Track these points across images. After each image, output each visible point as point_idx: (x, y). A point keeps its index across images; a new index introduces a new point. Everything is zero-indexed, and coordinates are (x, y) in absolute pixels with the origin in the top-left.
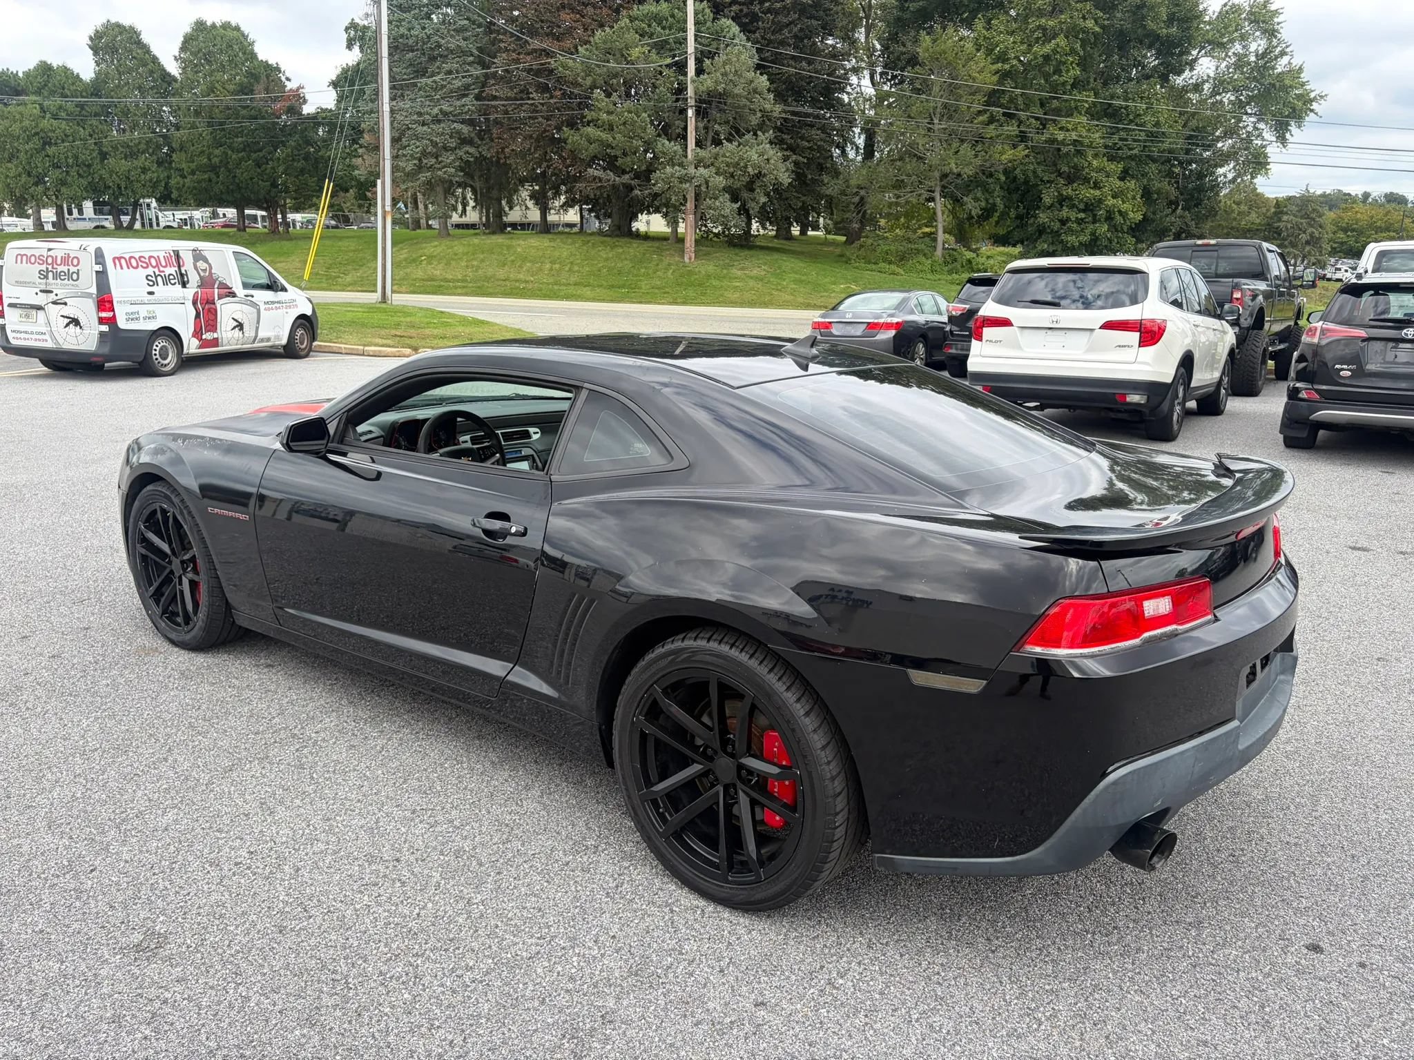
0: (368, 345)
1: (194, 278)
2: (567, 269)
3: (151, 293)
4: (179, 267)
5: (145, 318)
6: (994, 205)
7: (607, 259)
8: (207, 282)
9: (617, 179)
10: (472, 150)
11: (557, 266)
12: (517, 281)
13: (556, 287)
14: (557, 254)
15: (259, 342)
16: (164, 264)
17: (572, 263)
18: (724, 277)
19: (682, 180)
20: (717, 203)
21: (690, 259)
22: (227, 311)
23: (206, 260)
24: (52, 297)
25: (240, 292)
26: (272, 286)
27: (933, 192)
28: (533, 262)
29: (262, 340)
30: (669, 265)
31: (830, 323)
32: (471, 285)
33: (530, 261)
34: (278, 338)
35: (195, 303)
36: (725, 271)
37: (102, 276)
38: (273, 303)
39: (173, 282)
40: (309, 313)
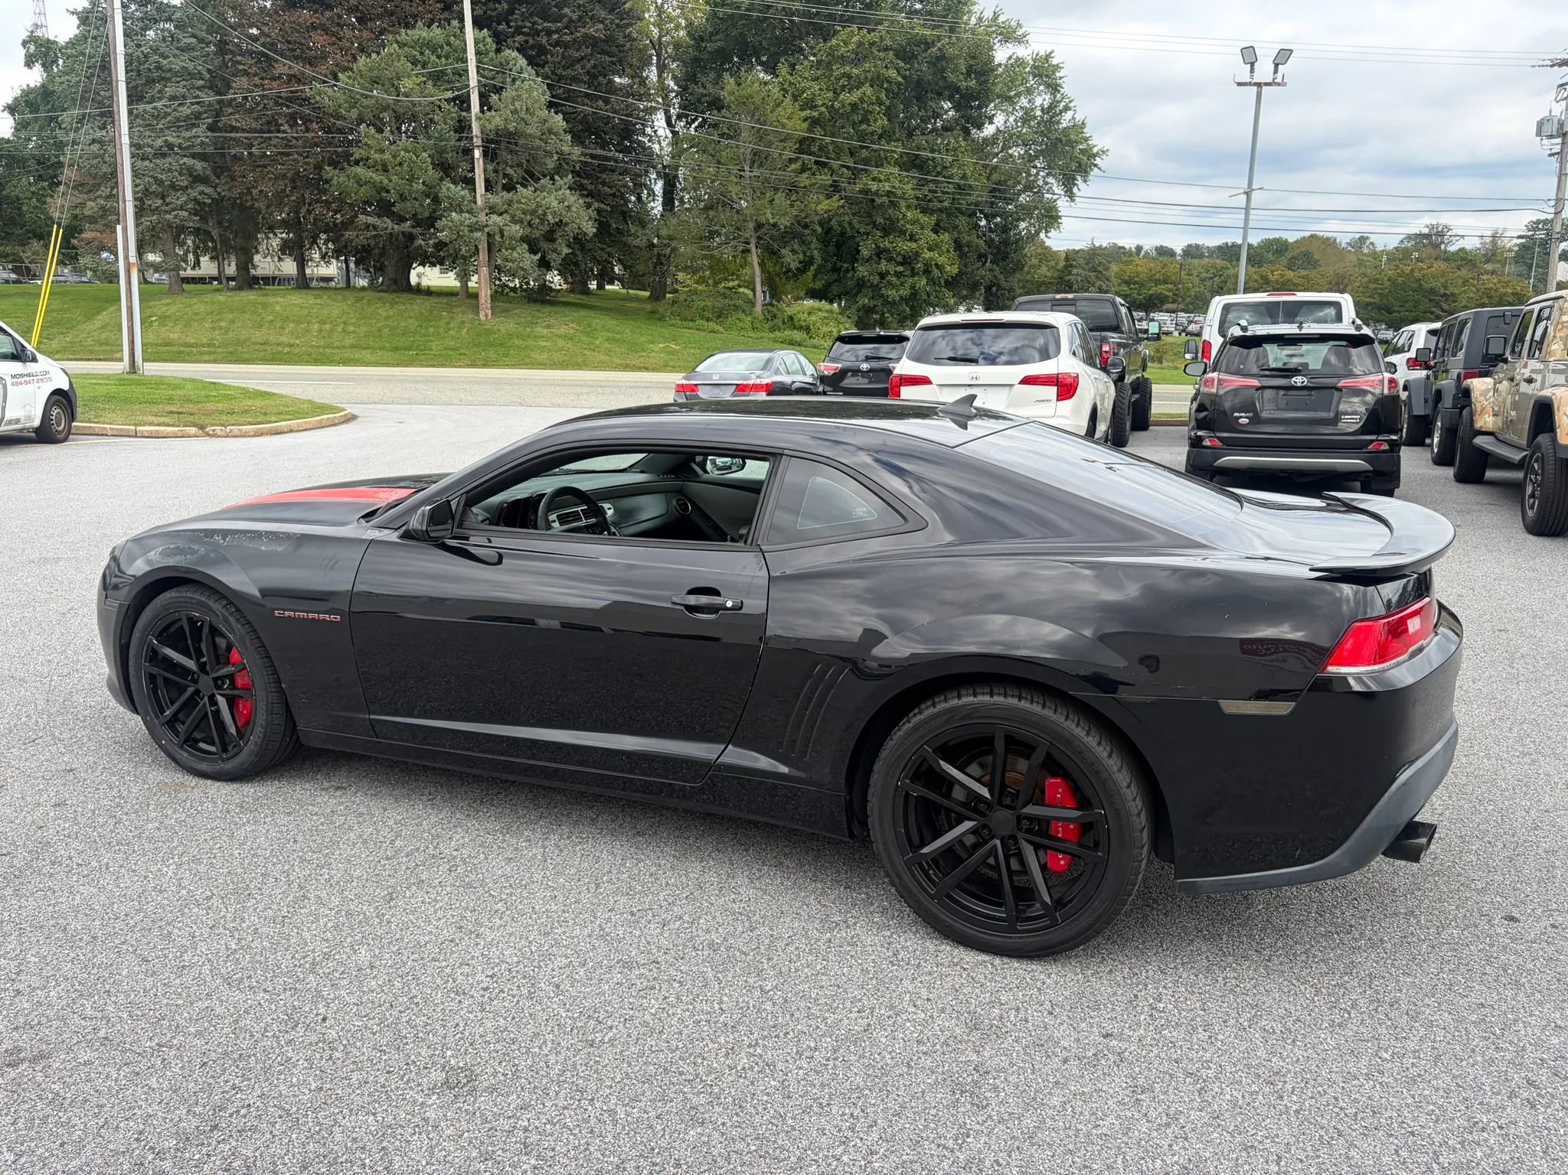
2: (340, 329)
6: (812, 258)
7: (387, 318)
9: (396, 226)
10: (208, 190)
11: (328, 326)
12: (278, 345)
13: (328, 351)
14: (325, 312)
15: (6, 424)
17: (345, 323)
18: (529, 336)
19: (473, 228)
20: (515, 254)
21: (486, 316)
26: (19, 355)
27: (748, 243)
28: (298, 322)
29: (10, 422)
30: (463, 323)
31: (696, 385)
32: (220, 350)
33: (294, 321)
34: (29, 418)
36: (528, 330)
38: (22, 376)
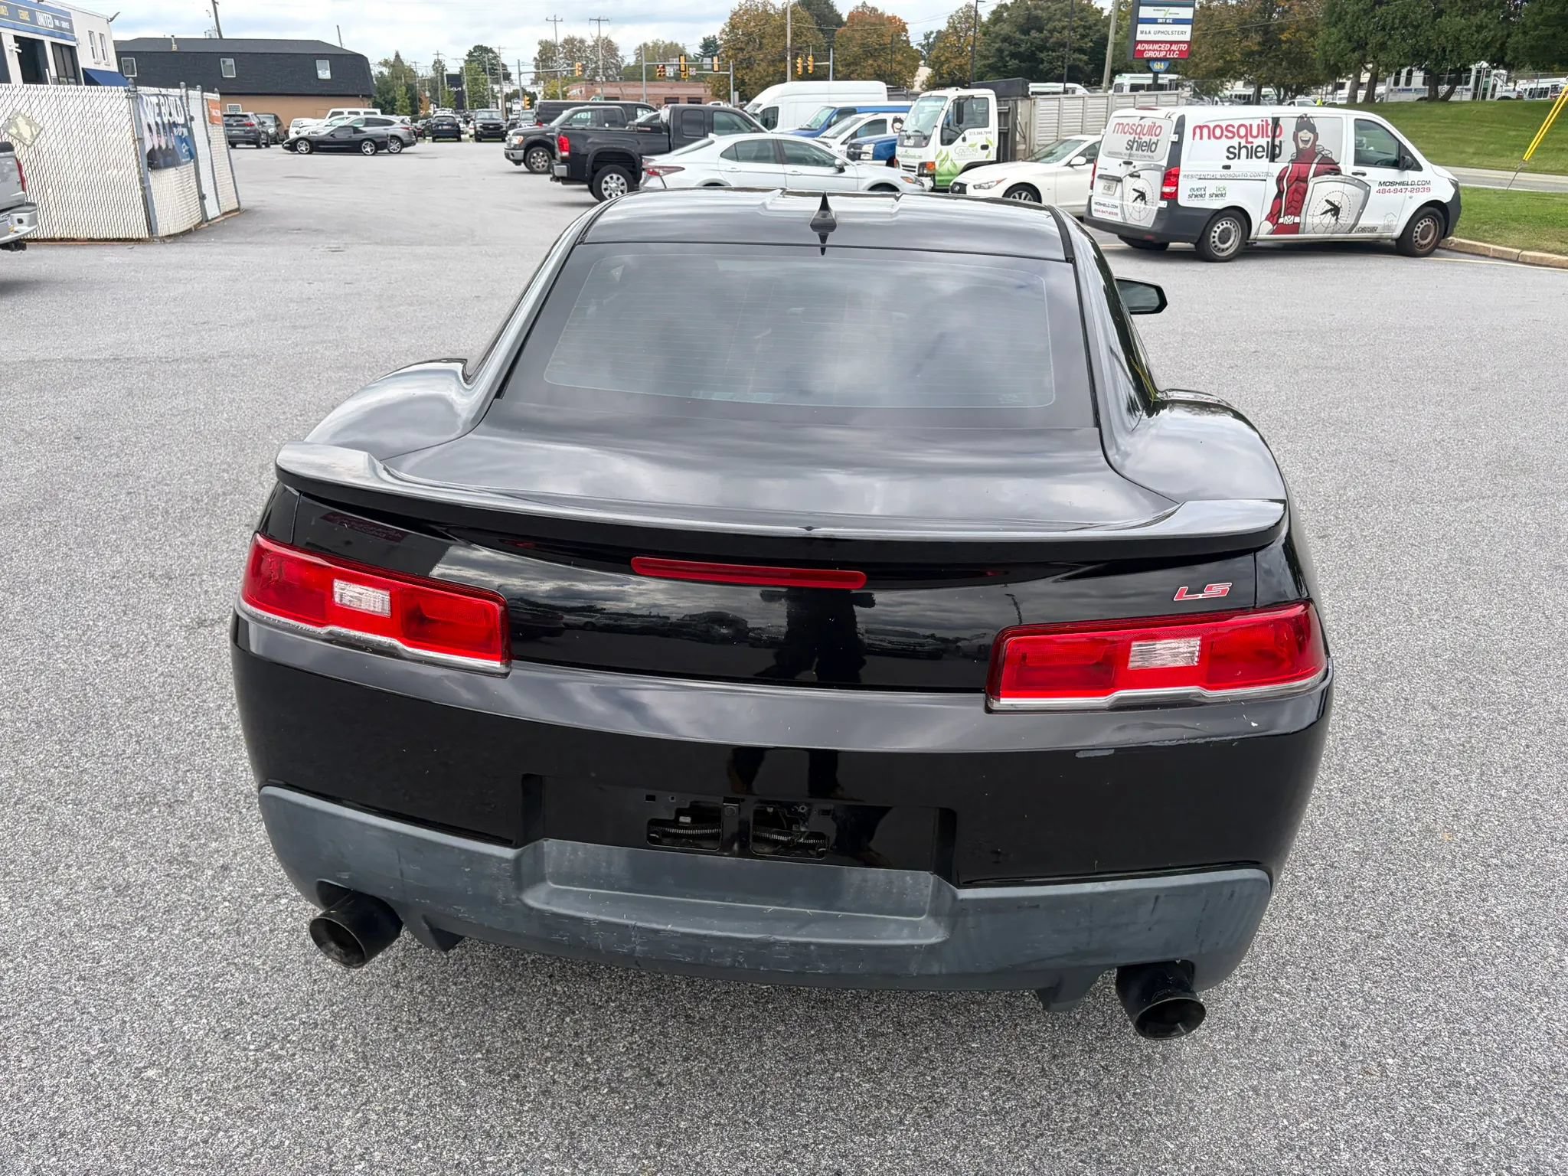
0: (1528, 249)
1: (1289, 150)
3: (1227, 167)
4: (1274, 137)
5: (1211, 196)
8: (1303, 157)
15: (1358, 231)
16: (1255, 133)
22: (1321, 191)
23: (1312, 129)
24: (1131, 169)
25: (1347, 166)
26: (1402, 162)
29: (1363, 230)
34: (1388, 228)
35: (1280, 180)
37: (1177, 147)
38: (1393, 184)
39: (1259, 154)
40: (1447, 198)
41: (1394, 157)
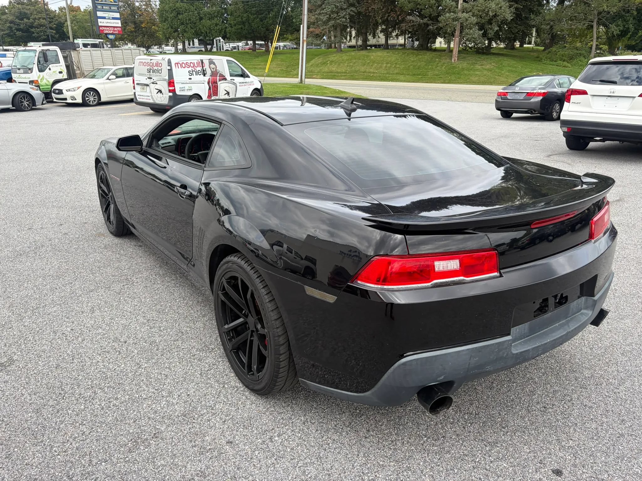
1: (209, 72)
2: (393, 66)
3: (190, 79)
4: (203, 67)
5: (187, 90)
6: (628, 28)
7: (413, 61)
8: (214, 73)
9: (421, 21)
10: (354, 9)
11: (389, 65)
12: (369, 72)
13: (387, 75)
14: (389, 59)
16: (196, 66)
17: (396, 64)
18: (471, 69)
19: (454, 20)
20: (471, 31)
21: (455, 60)
22: (222, 87)
23: (214, 64)
24: (152, 81)
25: (229, 78)
26: (243, 75)
27: (593, 22)
28: (378, 63)
30: (444, 63)
31: (507, 92)
32: (348, 74)
33: (377, 63)
35: (208, 83)
36: (472, 66)
37: (170, 71)
38: (243, 83)
39: (200, 74)
40: (259, 87)
41: (240, 73)
